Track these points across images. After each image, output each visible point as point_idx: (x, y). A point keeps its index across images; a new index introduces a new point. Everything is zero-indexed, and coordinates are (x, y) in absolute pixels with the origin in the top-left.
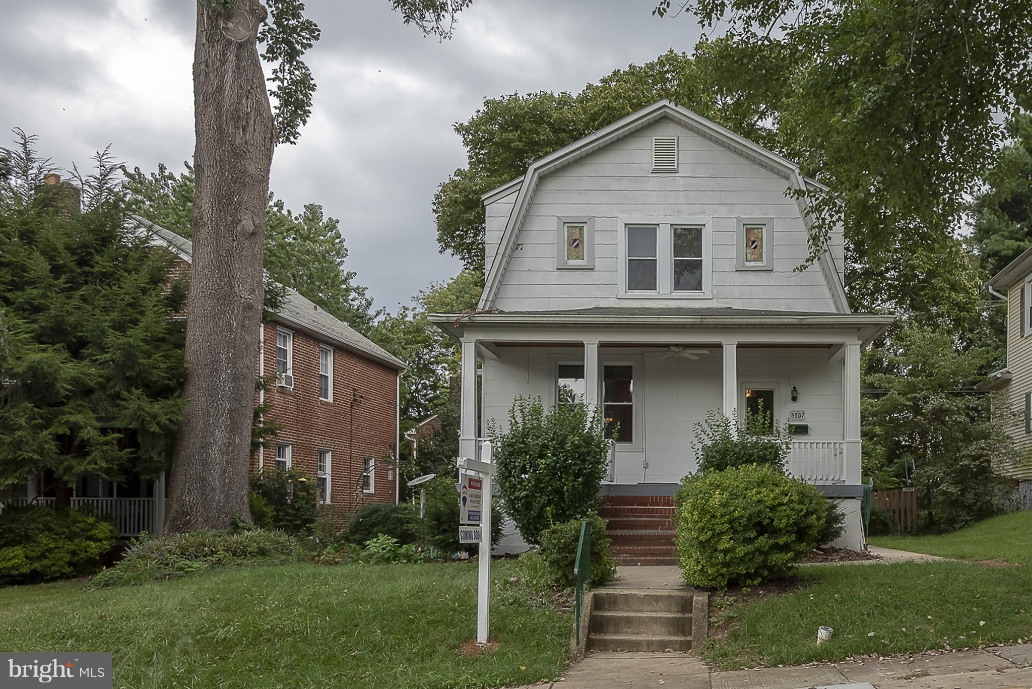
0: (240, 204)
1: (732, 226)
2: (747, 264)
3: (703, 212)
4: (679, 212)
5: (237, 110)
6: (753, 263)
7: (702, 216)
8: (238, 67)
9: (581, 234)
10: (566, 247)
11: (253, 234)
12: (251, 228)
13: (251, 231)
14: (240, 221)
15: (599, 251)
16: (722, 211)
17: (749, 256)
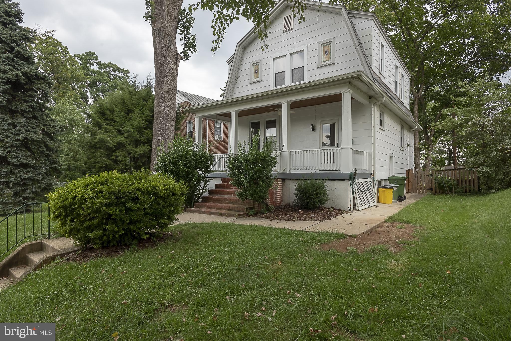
0: (163, 82)
1: (316, 46)
2: (323, 63)
3: (304, 44)
4: (294, 47)
5: (161, 52)
6: (326, 63)
7: (303, 46)
8: (160, 37)
9: (258, 67)
10: (253, 74)
11: (168, 91)
12: (167, 89)
13: (167, 90)
14: (163, 87)
15: (264, 73)
16: (312, 41)
17: (324, 59)
